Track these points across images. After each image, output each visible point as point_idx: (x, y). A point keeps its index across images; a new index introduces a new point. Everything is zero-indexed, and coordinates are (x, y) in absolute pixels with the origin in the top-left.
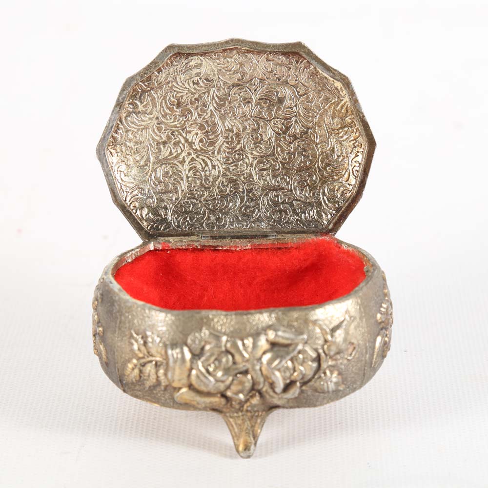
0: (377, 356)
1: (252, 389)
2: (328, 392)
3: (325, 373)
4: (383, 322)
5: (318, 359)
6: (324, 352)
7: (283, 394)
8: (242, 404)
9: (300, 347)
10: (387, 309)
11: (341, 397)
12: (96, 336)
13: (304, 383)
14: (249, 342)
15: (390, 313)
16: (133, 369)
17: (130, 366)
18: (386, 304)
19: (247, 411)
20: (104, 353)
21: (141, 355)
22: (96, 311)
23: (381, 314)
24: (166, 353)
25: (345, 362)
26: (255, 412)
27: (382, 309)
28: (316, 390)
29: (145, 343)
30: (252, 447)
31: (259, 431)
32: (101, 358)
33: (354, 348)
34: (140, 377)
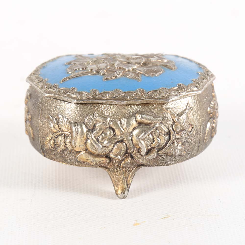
0: (208, 135)
1: (126, 152)
2: (175, 156)
3: (173, 143)
4: (211, 113)
5: (169, 133)
6: (173, 129)
7: (146, 156)
8: (120, 162)
9: (157, 125)
10: (214, 105)
11: (184, 160)
12: (27, 122)
13: (160, 149)
14: (124, 121)
15: (216, 108)
16: (50, 140)
17: (48, 138)
18: (213, 102)
19: (123, 167)
20: (31, 132)
21: (55, 131)
22: (27, 105)
23: (210, 108)
24: (71, 128)
25: (187, 136)
26: (129, 168)
27: (211, 105)
28: (167, 154)
29: (58, 123)
30: (126, 191)
31: (131, 181)
32: (30, 136)
33: (193, 128)
34: (55, 145)
